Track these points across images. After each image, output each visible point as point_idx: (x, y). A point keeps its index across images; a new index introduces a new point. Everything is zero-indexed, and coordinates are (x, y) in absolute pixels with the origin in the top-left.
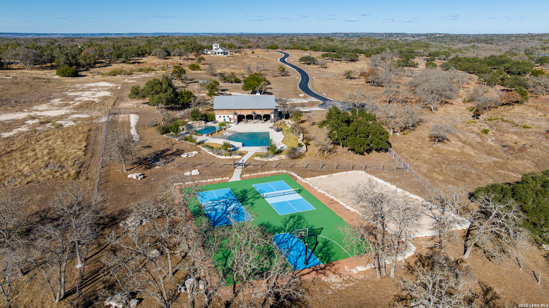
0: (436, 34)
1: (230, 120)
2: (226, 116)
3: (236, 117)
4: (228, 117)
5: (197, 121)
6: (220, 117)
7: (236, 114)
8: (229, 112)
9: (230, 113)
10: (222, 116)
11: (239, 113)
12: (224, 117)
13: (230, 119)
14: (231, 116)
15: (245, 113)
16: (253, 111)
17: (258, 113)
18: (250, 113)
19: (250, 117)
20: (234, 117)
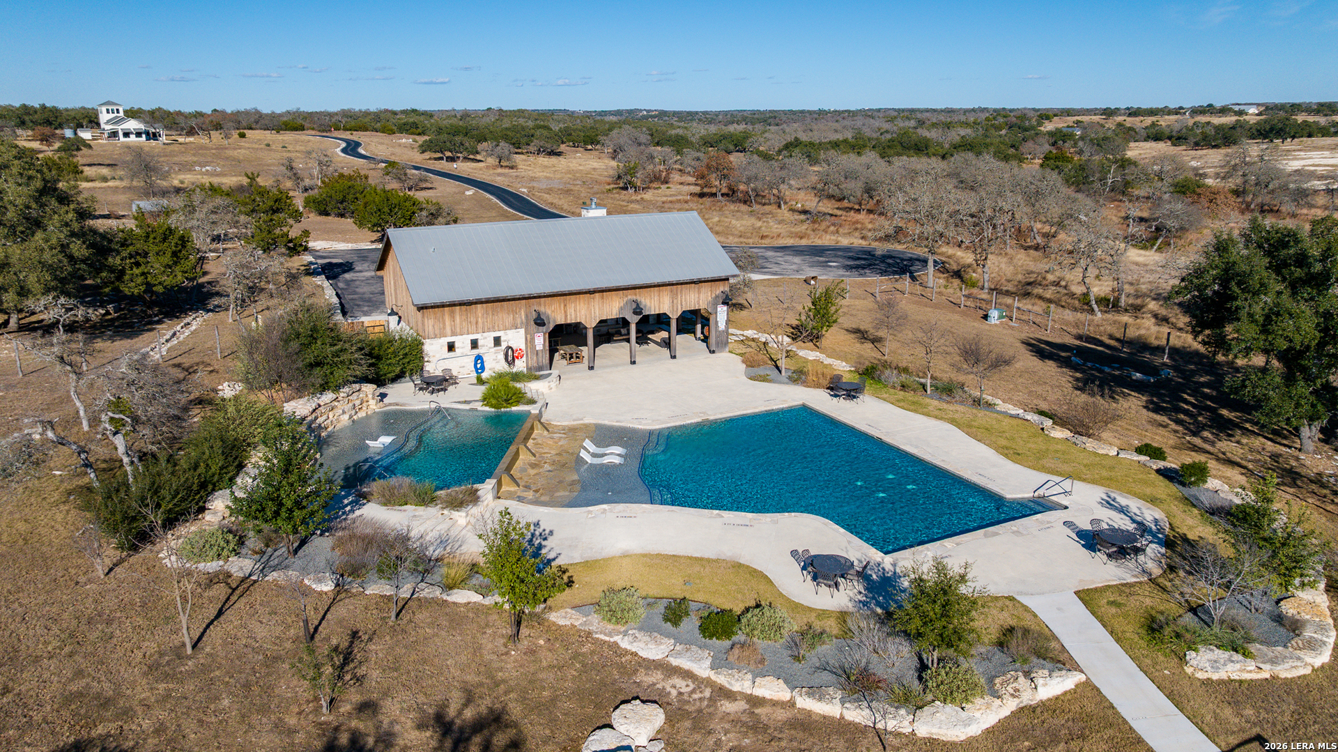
0: (641, 111)
1: (511, 363)
2: (486, 340)
3: (540, 341)
4: (497, 341)
5: (337, 388)
6: (451, 347)
7: (540, 322)
8: (504, 315)
9: (509, 319)
10: (462, 342)
11: (559, 314)
12: (474, 344)
13: (511, 356)
14: (516, 338)
15: (588, 314)
16: (631, 296)
17: (656, 304)
18: (612, 308)
19: (609, 332)
20: (530, 342)
